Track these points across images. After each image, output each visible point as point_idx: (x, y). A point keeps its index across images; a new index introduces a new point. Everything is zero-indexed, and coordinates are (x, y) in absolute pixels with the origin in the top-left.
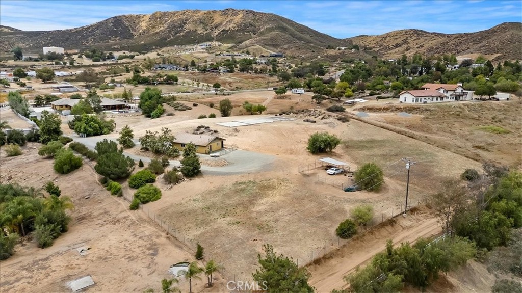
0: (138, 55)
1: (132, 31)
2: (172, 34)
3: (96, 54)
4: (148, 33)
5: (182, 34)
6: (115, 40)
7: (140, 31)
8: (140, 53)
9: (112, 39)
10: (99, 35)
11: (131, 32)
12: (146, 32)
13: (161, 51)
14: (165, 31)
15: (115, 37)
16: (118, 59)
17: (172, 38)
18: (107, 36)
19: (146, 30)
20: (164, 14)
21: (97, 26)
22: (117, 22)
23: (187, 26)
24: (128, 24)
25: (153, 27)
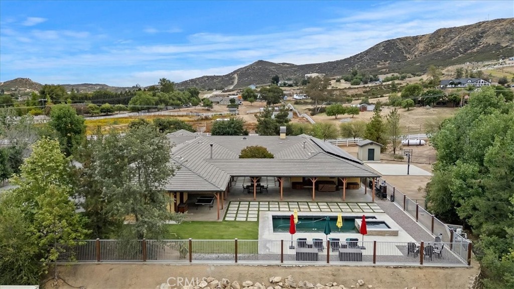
0: (410, 77)
1: (406, 53)
2: (460, 52)
3: (357, 76)
4: (426, 54)
5: (475, 50)
6: (384, 64)
7: (416, 53)
8: (414, 75)
9: (381, 63)
10: (368, 60)
11: (405, 55)
12: (423, 53)
13: (446, 69)
14: (450, 49)
15: (385, 61)
16: (383, 82)
17: (460, 56)
18: (375, 60)
19: (424, 51)
20: (450, 30)
21: (367, 52)
22: (389, 45)
23: (484, 40)
24: (401, 46)
25: (433, 47)
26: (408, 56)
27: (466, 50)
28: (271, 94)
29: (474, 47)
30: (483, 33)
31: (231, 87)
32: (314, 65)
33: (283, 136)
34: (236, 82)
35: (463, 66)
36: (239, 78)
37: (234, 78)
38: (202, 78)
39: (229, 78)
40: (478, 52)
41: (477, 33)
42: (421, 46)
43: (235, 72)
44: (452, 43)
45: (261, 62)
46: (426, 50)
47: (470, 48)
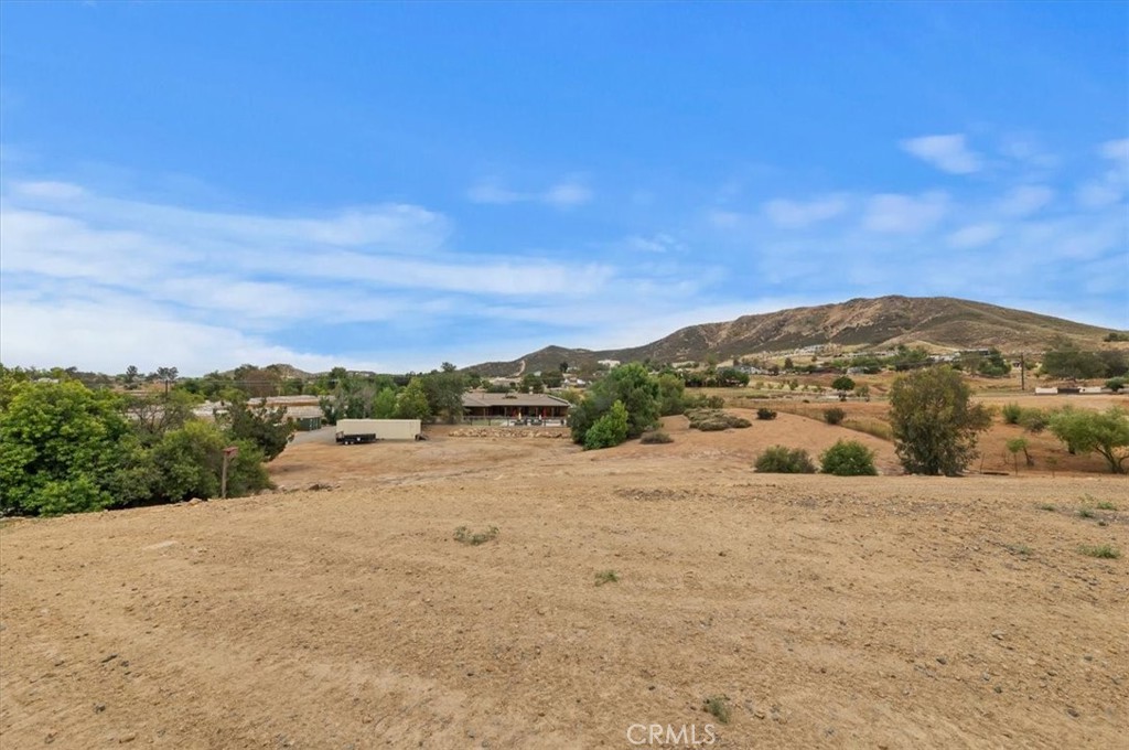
1: (708, 341)
2: (761, 340)
4: (729, 341)
5: (776, 339)
7: (718, 341)
9: (681, 350)
12: (726, 340)
14: (752, 337)
15: (685, 349)
17: (760, 344)
18: (675, 348)
20: (754, 318)
21: (667, 339)
22: (691, 332)
23: (786, 329)
24: (703, 333)
25: (736, 335)
26: (710, 343)
27: (767, 339)
28: (551, 378)
29: (775, 336)
30: (785, 321)
31: (518, 374)
32: (611, 352)
33: (531, 393)
34: (523, 369)
35: (760, 355)
36: (526, 366)
37: (521, 365)
38: (486, 364)
39: (516, 364)
40: (779, 341)
41: (779, 322)
42: (724, 334)
43: (522, 358)
44: (754, 331)
45: (552, 348)
46: (729, 337)
47: (771, 337)
